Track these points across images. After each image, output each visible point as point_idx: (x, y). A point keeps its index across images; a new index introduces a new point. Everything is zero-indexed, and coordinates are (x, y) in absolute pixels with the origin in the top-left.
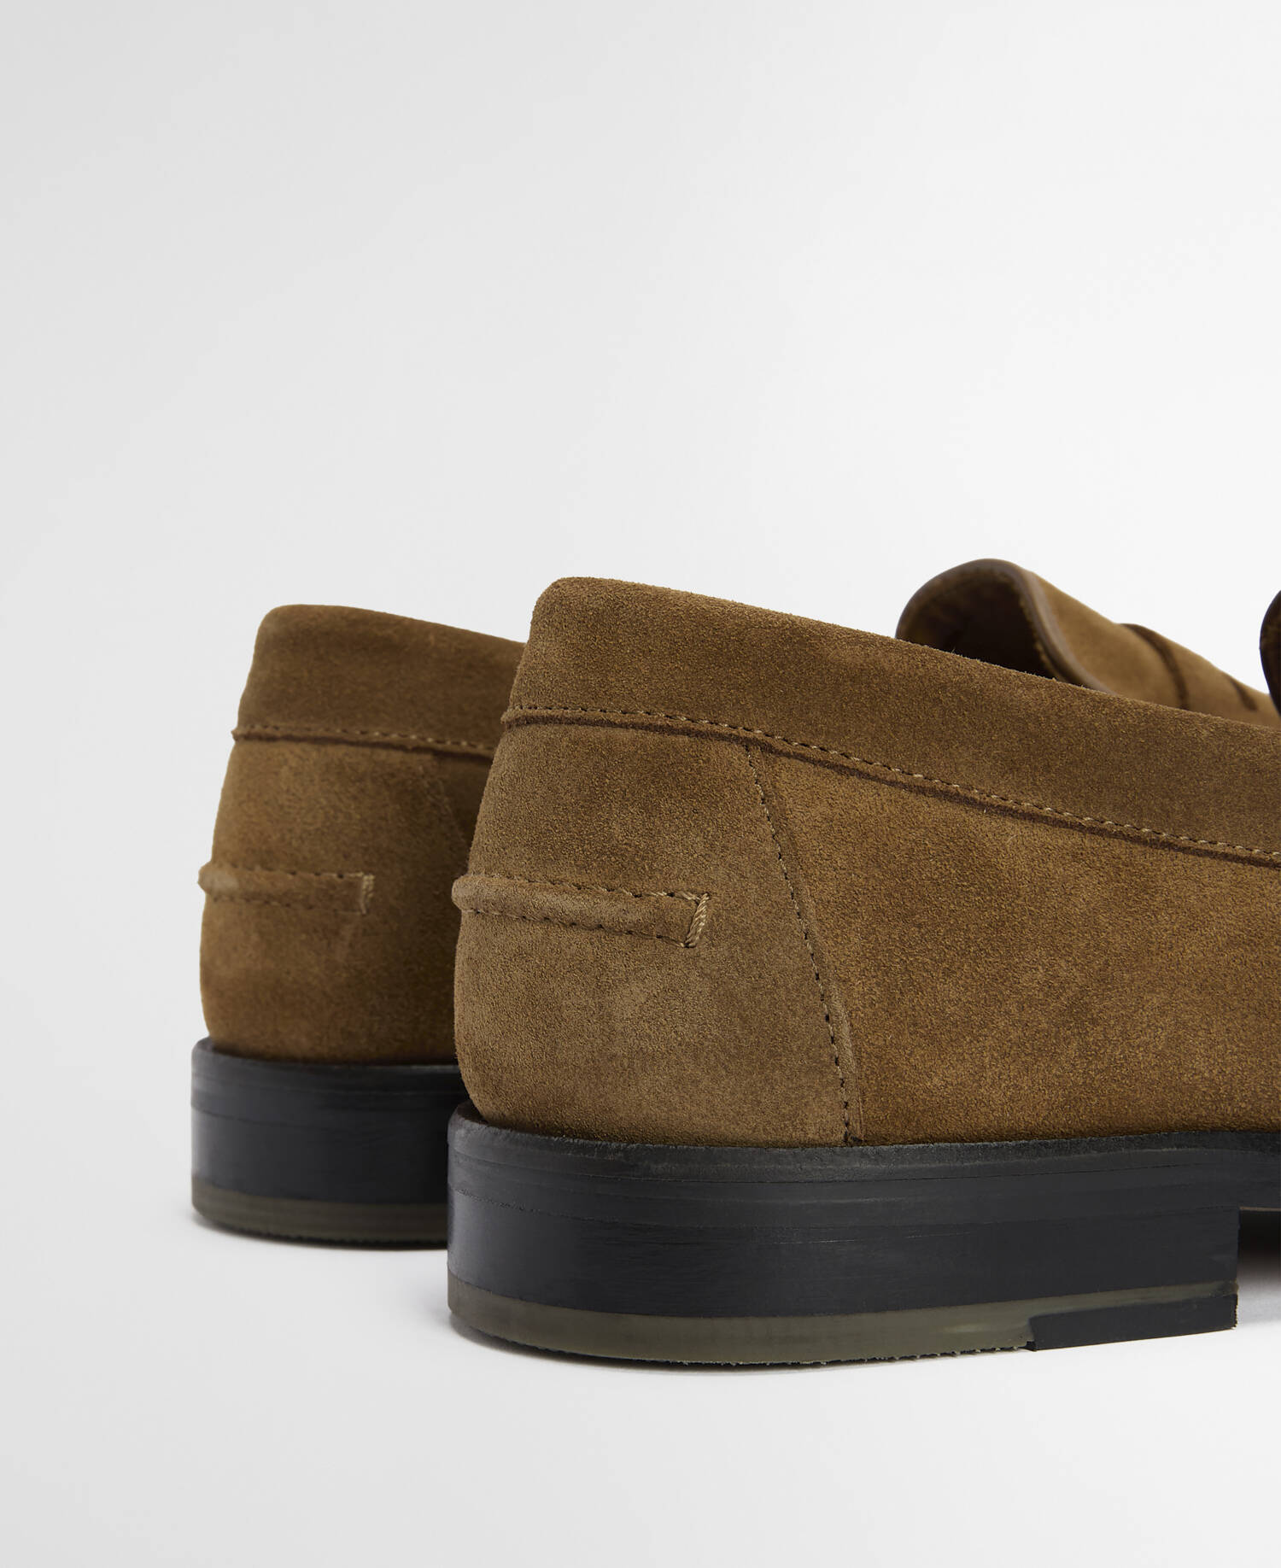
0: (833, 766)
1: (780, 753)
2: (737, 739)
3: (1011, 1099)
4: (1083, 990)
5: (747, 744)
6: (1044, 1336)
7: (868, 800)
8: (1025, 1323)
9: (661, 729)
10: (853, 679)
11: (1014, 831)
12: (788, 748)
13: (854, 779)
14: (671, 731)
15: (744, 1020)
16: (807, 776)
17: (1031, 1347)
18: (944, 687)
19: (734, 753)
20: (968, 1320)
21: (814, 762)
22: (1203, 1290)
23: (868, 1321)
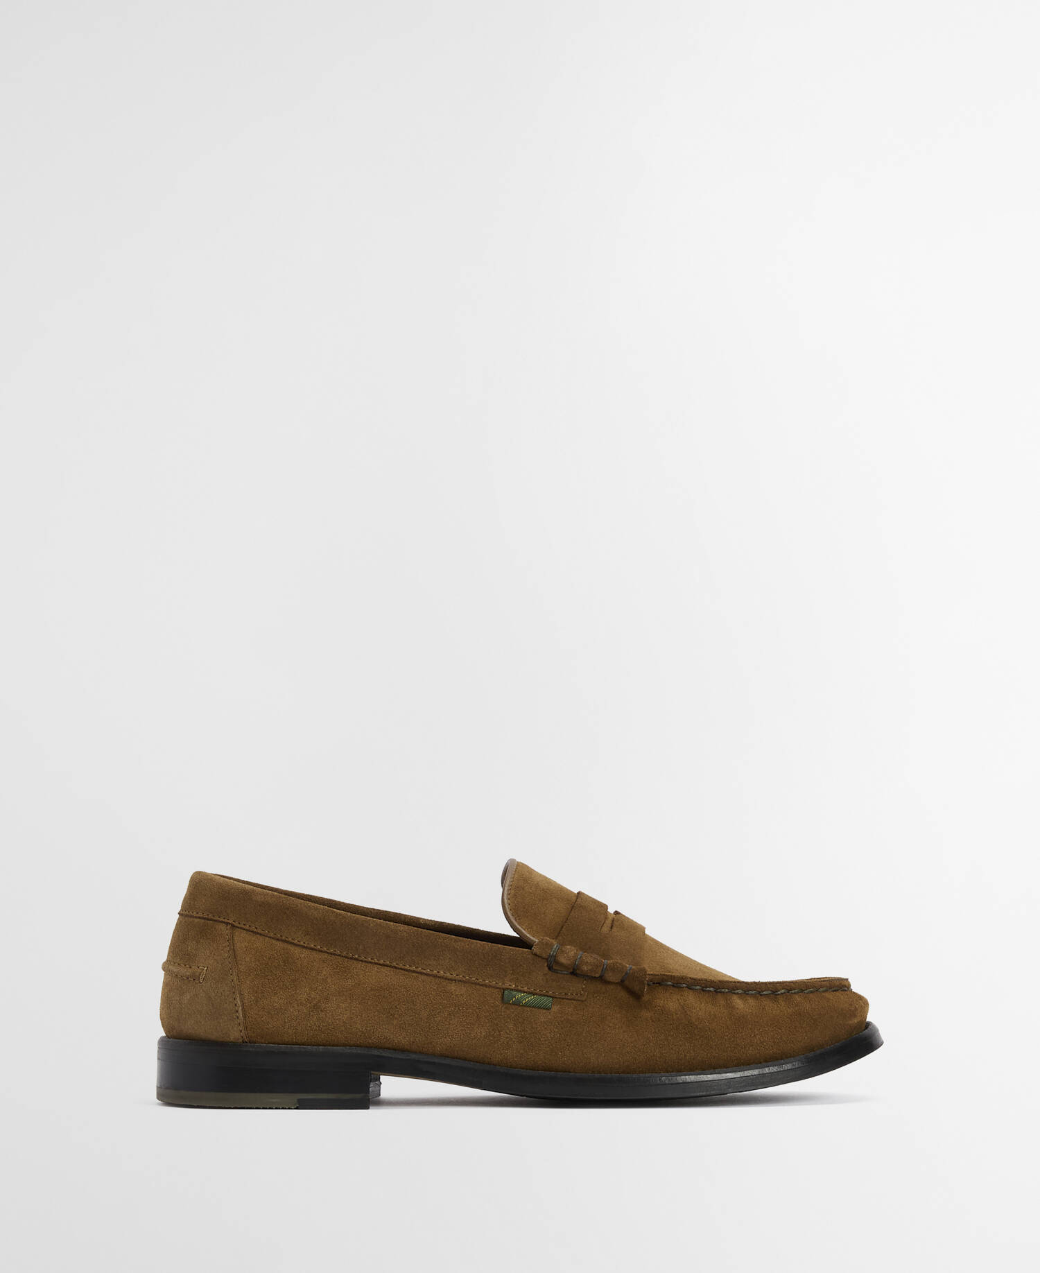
0: (252, 932)
1: (237, 927)
2: (224, 923)
3: (295, 1033)
4: (319, 1001)
5: (227, 924)
6: (302, 1105)
7: (259, 942)
8: (296, 1101)
9: (205, 919)
10: (260, 906)
11: (306, 953)
12: (239, 925)
13: (258, 936)
14: (208, 919)
15: (213, 1004)
16: (244, 934)
17: (297, 1108)
18: (288, 909)
19: (223, 927)
20: (275, 1097)
21: (247, 930)
22: (358, 1096)
23: (252, 1096)
